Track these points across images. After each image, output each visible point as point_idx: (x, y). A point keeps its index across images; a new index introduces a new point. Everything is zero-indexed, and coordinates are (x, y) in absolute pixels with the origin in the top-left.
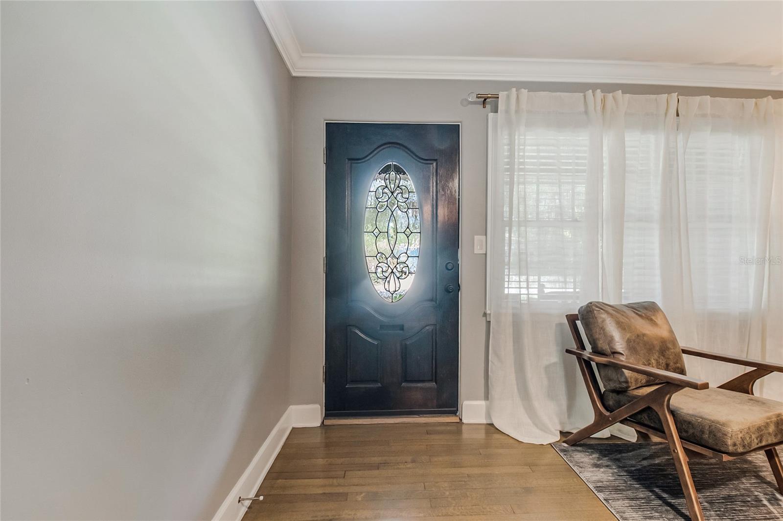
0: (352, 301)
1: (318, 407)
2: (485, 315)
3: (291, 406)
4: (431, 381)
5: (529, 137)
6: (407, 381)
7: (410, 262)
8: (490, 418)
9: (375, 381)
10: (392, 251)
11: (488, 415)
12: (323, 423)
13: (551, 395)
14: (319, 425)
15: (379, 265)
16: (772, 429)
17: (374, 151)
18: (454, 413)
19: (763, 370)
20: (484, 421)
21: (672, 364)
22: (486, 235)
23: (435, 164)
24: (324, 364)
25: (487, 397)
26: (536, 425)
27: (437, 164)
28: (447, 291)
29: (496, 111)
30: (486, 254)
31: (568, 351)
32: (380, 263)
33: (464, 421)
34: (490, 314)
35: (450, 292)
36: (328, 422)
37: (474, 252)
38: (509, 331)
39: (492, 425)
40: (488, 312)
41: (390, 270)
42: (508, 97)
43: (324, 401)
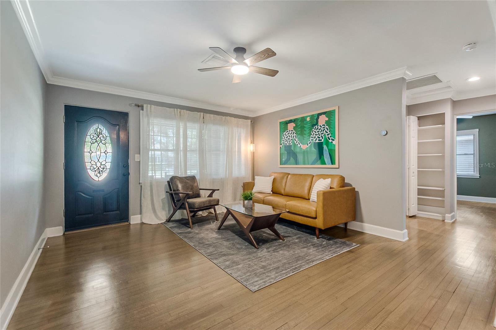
0: (79, 181)
1: (61, 227)
2: (140, 183)
3: (46, 229)
4: (117, 210)
5: (155, 122)
6: (106, 212)
7: (107, 164)
8: (142, 221)
9: (90, 213)
10: (98, 160)
11: (141, 219)
12: (64, 234)
13: (163, 209)
14: (62, 235)
15: (92, 166)
16: (207, 202)
17: (89, 119)
18: (128, 221)
19: (214, 191)
20: (140, 222)
21: (194, 192)
22: (140, 154)
23: (118, 127)
24: (64, 209)
25: (141, 214)
26: (157, 218)
27: (119, 127)
28: (124, 175)
29: (143, 110)
30: (140, 161)
31: (167, 192)
32: (92, 165)
33: (131, 223)
34: (142, 183)
35: (125, 176)
36: (66, 233)
37: (135, 160)
38: (149, 188)
39: (143, 223)
40: (141, 182)
41: (97, 168)
42: (147, 106)
43: (64, 225)
